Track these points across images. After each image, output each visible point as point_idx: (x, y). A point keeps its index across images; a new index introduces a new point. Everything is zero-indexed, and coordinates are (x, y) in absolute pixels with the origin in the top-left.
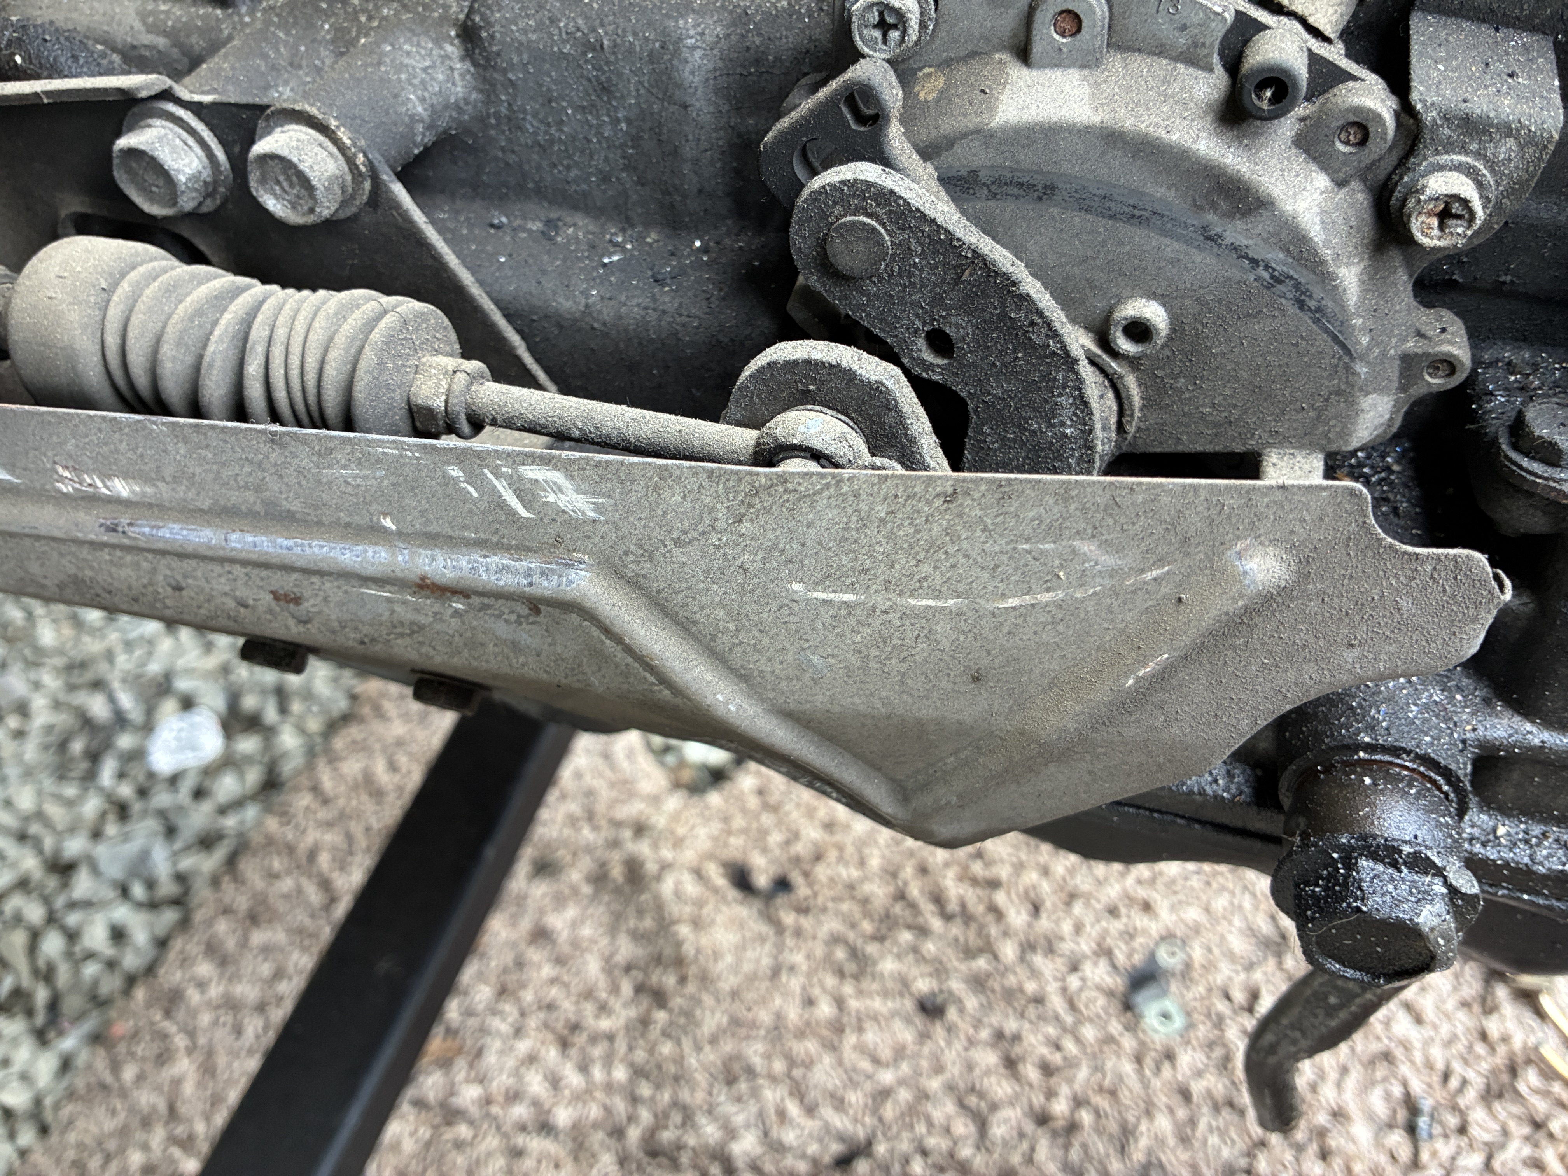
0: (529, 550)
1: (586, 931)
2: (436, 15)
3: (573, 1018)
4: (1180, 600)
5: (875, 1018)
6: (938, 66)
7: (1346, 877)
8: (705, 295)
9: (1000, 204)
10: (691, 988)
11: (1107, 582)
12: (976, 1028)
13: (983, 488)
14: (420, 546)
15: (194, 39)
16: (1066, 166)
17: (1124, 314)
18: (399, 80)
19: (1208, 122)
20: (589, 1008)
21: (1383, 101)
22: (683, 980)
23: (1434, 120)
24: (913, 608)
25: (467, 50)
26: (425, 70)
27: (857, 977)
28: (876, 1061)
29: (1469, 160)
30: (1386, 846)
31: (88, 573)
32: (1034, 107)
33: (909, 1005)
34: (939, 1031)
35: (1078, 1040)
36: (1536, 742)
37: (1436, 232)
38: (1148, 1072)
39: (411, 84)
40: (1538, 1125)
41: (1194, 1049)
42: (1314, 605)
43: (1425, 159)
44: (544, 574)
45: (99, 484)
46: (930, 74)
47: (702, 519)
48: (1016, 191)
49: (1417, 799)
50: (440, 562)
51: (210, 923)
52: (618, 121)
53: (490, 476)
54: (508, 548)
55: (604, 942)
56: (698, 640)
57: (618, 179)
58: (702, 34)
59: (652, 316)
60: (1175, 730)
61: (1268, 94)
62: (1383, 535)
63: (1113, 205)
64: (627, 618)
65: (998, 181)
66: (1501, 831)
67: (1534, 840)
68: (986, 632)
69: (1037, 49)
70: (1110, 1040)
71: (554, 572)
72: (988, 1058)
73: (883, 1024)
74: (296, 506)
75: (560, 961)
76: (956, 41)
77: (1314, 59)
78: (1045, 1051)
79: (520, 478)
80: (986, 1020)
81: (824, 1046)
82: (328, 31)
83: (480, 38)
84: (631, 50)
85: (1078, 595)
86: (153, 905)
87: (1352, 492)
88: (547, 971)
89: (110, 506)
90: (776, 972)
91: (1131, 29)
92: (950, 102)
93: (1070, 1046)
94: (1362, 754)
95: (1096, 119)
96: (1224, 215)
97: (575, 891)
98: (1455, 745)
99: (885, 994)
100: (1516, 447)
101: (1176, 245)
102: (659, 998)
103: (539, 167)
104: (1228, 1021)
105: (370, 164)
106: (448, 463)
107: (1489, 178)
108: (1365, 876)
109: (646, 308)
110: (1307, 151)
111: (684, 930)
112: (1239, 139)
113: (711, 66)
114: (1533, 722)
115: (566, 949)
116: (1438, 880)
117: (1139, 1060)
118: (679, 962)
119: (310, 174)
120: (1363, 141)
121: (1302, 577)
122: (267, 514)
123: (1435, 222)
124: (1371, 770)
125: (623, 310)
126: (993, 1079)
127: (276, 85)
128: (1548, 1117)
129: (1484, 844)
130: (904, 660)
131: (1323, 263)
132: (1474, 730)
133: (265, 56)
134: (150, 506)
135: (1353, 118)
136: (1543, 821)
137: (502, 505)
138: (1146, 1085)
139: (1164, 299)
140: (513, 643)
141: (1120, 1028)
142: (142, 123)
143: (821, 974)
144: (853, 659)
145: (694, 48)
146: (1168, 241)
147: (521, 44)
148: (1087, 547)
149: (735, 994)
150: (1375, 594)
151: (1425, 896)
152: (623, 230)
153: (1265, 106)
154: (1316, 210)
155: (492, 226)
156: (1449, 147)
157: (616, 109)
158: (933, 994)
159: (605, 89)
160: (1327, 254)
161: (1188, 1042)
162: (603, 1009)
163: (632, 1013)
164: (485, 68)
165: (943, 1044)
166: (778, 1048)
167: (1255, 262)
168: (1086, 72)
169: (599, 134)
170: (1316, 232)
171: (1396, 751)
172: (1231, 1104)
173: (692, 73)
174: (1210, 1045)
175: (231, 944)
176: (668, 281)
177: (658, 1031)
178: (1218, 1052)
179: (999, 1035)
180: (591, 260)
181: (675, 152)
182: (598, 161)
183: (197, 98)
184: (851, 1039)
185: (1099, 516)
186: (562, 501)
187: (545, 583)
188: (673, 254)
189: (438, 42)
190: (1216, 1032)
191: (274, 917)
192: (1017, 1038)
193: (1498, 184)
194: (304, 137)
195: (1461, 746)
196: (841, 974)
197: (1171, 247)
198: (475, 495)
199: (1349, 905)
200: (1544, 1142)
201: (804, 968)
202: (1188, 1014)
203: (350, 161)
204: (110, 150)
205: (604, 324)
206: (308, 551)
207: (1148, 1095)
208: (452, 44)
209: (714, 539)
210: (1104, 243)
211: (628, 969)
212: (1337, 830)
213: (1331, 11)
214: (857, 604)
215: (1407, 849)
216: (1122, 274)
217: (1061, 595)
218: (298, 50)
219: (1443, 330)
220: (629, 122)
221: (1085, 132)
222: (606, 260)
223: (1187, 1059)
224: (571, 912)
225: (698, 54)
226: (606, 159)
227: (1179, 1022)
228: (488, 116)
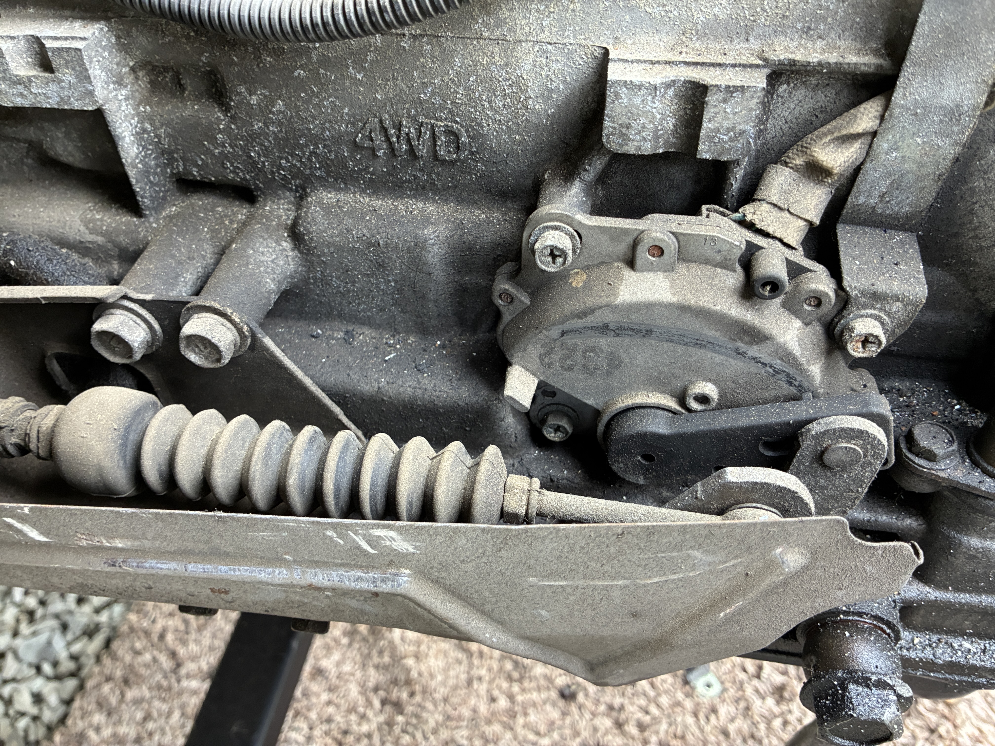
0: (373, 567)
1: (347, 668)
2: (274, 223)
3: (343, 726)
4: (747, 574)
5: (534, 705)
6: (582, 269)
7: (843, 695)
8: (448, 378)
9: (621, 339)
10: (418, 698)
11: (707, 568)
12: (596, 705)
13: (639, 530)
14: (307, 567)
15: (121, 238)
16: (658, 321)
17: (694, 391)
18: (260, 271)
19: (736, 299)
20: (353, 717)
21: (828, 285)
22: (412, 694)
23: (856, 295)
24: (599, 586)
25: (295, 245)
26: (273, 261)
27: (520, 680)
28: (538, 734)
29: (876, 312)
30: (863, 677)
31: (90, 582)
32: (639, 293)
33: (554, 694)
34: (573, 708)
35: (658, 706)
36: (933, 598)
37: (861, 349)
38: (702, 722)
39: (266, 273)
40: (932, 731)
41: (728, 704)
42: (820, 572)
43: (852, 312)
44: (383, 581)
45: (104, 541)
46: (577, 273)
47: (477, 550)
48: (630, 333)
49: (875, 643)
50: (320, 576)
51: (98, 686)
52: (390, 281)
53: (351, 534)
54: (361, 567)
55: (359, 674)
56: (473, 606)
57: (389, 310)
58: (438, 237)
59: (419, 392)
60: (746, 633)
61: (768, 288)
62: (856, 539)
63: (686, 340)
64: (433, 600)
65: (620, 328)
66: (916, 641)
67: (934, 645)
68: (640, 594)
69: (639, 263)
70: (678, 704)
71: (389, 579)
72: (606, 723)
73: (539, 709)
74: (230, 549)
75: (331, 689)
76: (592, 257)
77: (789, 263)
78: (640, 715)
79: (370, 535)
80: (602, 699)
81: (505, 727)
82: (207, 233)
83: (304, 240)
84: (396, 247)
85: (691, 574)
86: (58, 678)
87: (838, 521)
88: (325, 697)
89: (110, 552)
90: (469, 683)
91: (690, 252)
92: (591, 289)
93: (653, 709)
94: (842, 616)
95: (675, 300)
96: (746, 343)
97: (336, 641)
98: (890, 605)
99: (539, 689)
100: (910, 450)
101: (721, 357)
102: (398, 707)
103: (340, 304)
104: (746, 685)
105: (251, 330)
106: (327, 529)
107: (888, 320)
108: (853, 694)
109: (414, 388)
110: (789, 310)
111: (410, 662)
112: (753, 306)
113: (443, 252)
114: (929, 586)
115: (334, 681)
116: (891, 692)
117: (695, 715)
118: (408, 682)
119: (218, 344)
120: (819, 304)
121: (814, 559)
122: (211, 553)
123: (860, 345)
124: (848, 626)
125: (401, 389)
126: (610, 737)
127: (182, 273)
128: (938, 726)
129: (908, 649)
130: (594, 610)
131: (801, 365)
132: (899, 594)
133: (173, 257)
134: (137, 551)
135: (812, 295)
136: (939, 633)
137: (359, 547)
138: (702, 730)
139: (715, 382)
140: (361, 610)
141: (683, 696)
142: (107, 312)
143: (497, 681)
144: (565, 611)
145: (434, 245)
146: (717, 355)
147: (329, 243)
148: (696, 554)
149: (446, 700)
150: (853, 565)
151: (885, 703)
152: (393, 336)
153: (767, 293)
154: (795, 339)
155: (313, 336)
156: (865, 306)
157: (388, 275)
158: (569, 686)
159: (381, 266)
160: (803, 360)
161: (724, 701)
162: (363, 717)
163: (381, 718)
164: (307, 254)
165: (577, 717)
166: (477, 732)
167: (764, 364)
168: (667, 274)
169: (377, 287)
170: (797, 350)
171: (860, 614)
172: (753, 737)
173: (433, 257)
174: (737, 701)
175: (113, 700)
176: (426, 370)
177: (399, 730)
178: (742, 705)
179: (611, 708)
180: (378, 358)
181: (424, 297)
182: (377, 301)
183: (142, 297)
184: (521, 720)
185: (702, 539)
186: (395, 545)
187: (384, 586)
188: (425, 351)
189: (278, 242)
190: (741, 693)
191: (140, 679)
192: (622, 708)
193: (892, 322)
194: (213, 321)
195: (893, 605)
196: (510, 678)
197: (718, 358)
198: (342, 542)
199: (846, 713)
200: (937, 741)
201: (487, 678)
202: (722, 683)
203: (240, 331)
204: (89, 331)
205: (390, 398)
206: (238, 573)
207: (705, 737)
208: (286, 241)
209: (484, 560)
210: (681, 356)
211: (376, 689)
212: (835, 669)
213: (795, 235)
214: (567, 586)
215: (874, 678)
216: (691, 370)
217: (681, 575)
218: (191, 248)
219: (865, 386)
220: (396, 282)
221: (669, 306)
222: (387, 358)
223: (724, 710)
224: (336, 656)
225: (436, 248)
226: (382, 300)
227: (717, 688)
228: (309, 278)
